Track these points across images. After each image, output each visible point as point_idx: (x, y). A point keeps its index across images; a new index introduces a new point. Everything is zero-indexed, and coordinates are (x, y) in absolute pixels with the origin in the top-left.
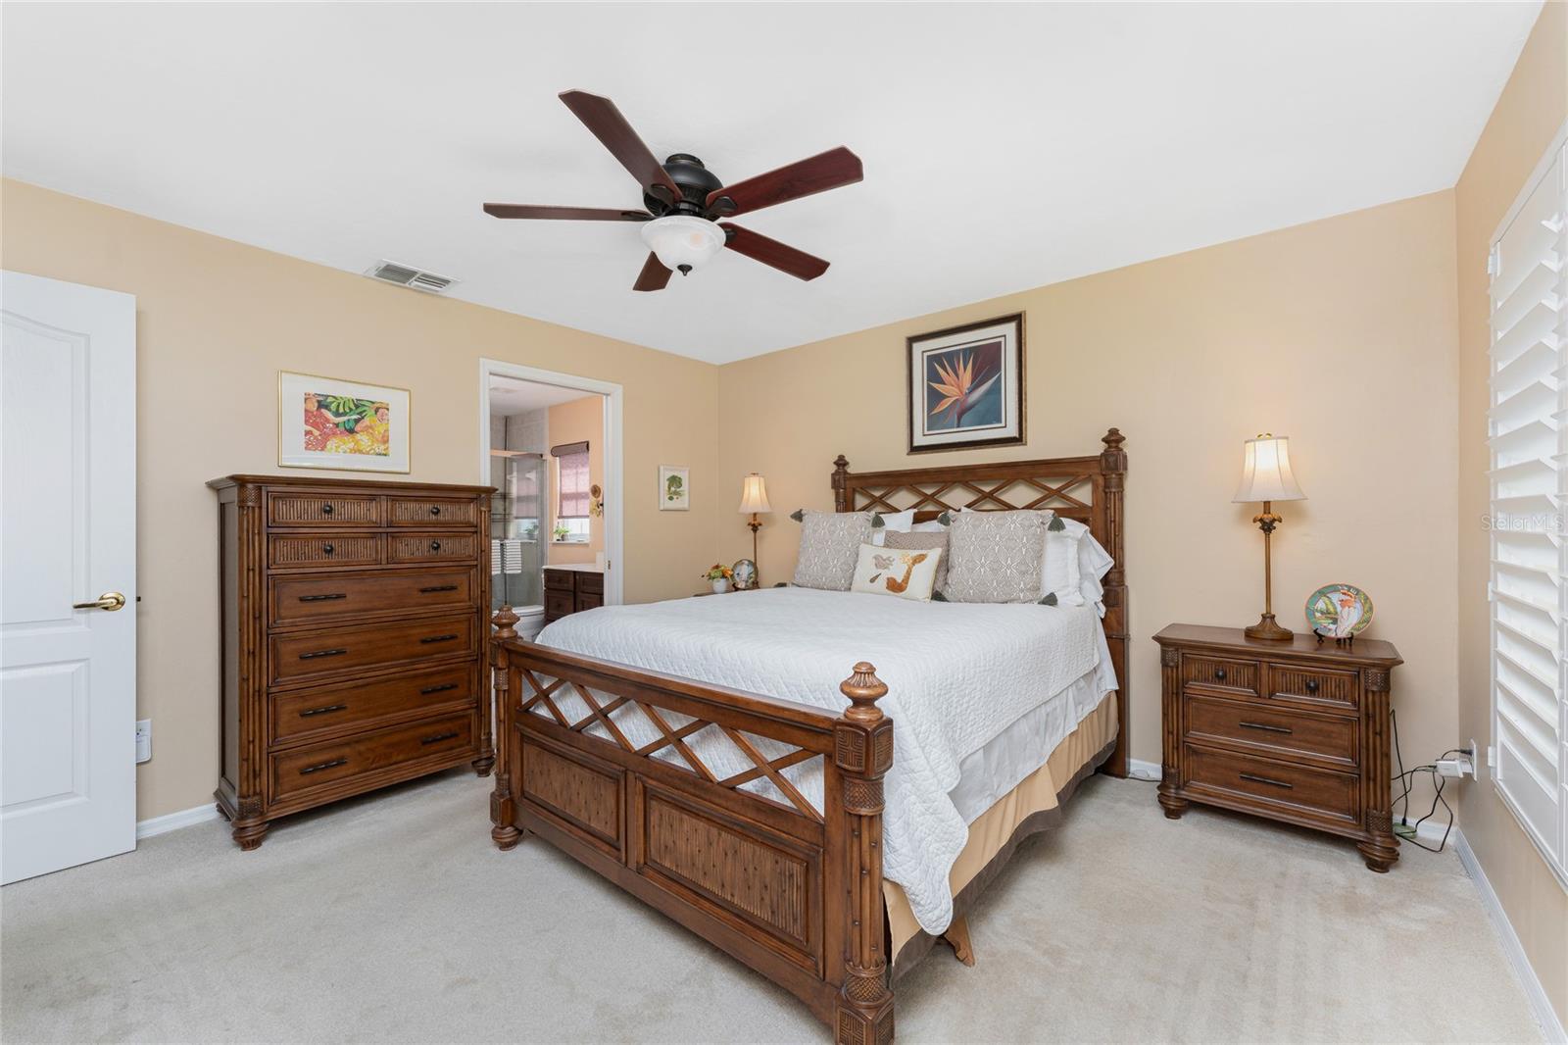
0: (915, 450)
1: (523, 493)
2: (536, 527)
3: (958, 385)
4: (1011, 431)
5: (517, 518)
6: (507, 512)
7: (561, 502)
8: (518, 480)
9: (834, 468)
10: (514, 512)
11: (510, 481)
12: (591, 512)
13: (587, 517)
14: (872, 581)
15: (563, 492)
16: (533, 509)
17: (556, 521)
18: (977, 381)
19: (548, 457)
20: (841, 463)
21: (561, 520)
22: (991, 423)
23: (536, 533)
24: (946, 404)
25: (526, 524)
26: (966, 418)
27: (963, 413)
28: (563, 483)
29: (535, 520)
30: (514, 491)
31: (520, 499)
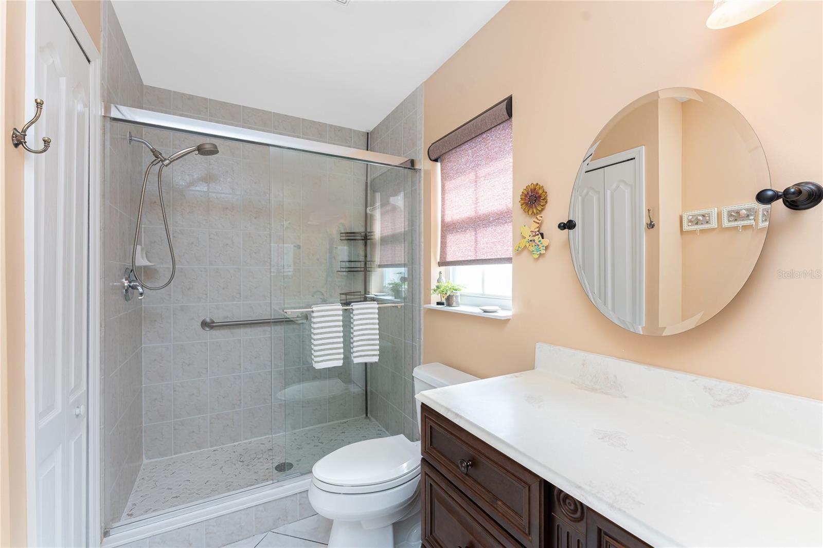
1: (388, 232)
2: (403, 279)
5: (380, 266)
6: (368, 259)
7: (443, 237)
8: (382, 214)
10: (377, 258)
11: (372, 216)
12: (519, 251)
13: (508, 260)
15: (448, 219)
16: (400, 252)
17: (435, 270)
19: (424, 164)
21: (443, 269)
23: (405, 287)
25: (391, 276)
28: (447, 202)
29: (403, 270)
30: (378, 230)
31: (384, 240)
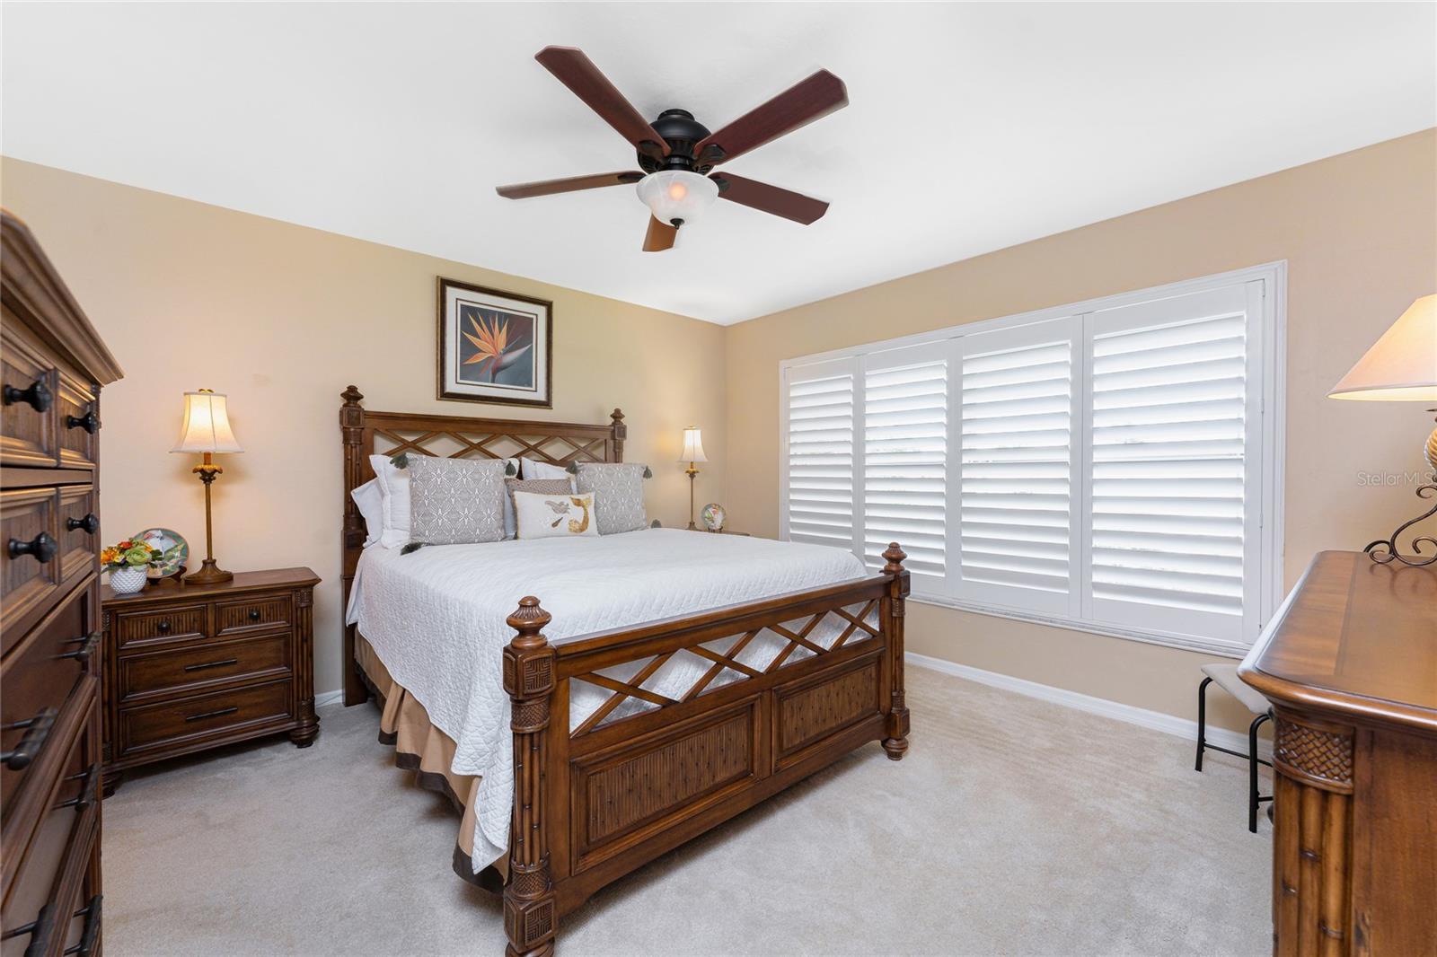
0: (445, 395)
3: (493, 343)
4: (541, 396)
9: (340, 402)
14: (555, 525)
18: (511, 345)
20: (352, 396)
22: (523, 385)
24: (480, 358)
26: (499, 375)
27: (497, 371)
